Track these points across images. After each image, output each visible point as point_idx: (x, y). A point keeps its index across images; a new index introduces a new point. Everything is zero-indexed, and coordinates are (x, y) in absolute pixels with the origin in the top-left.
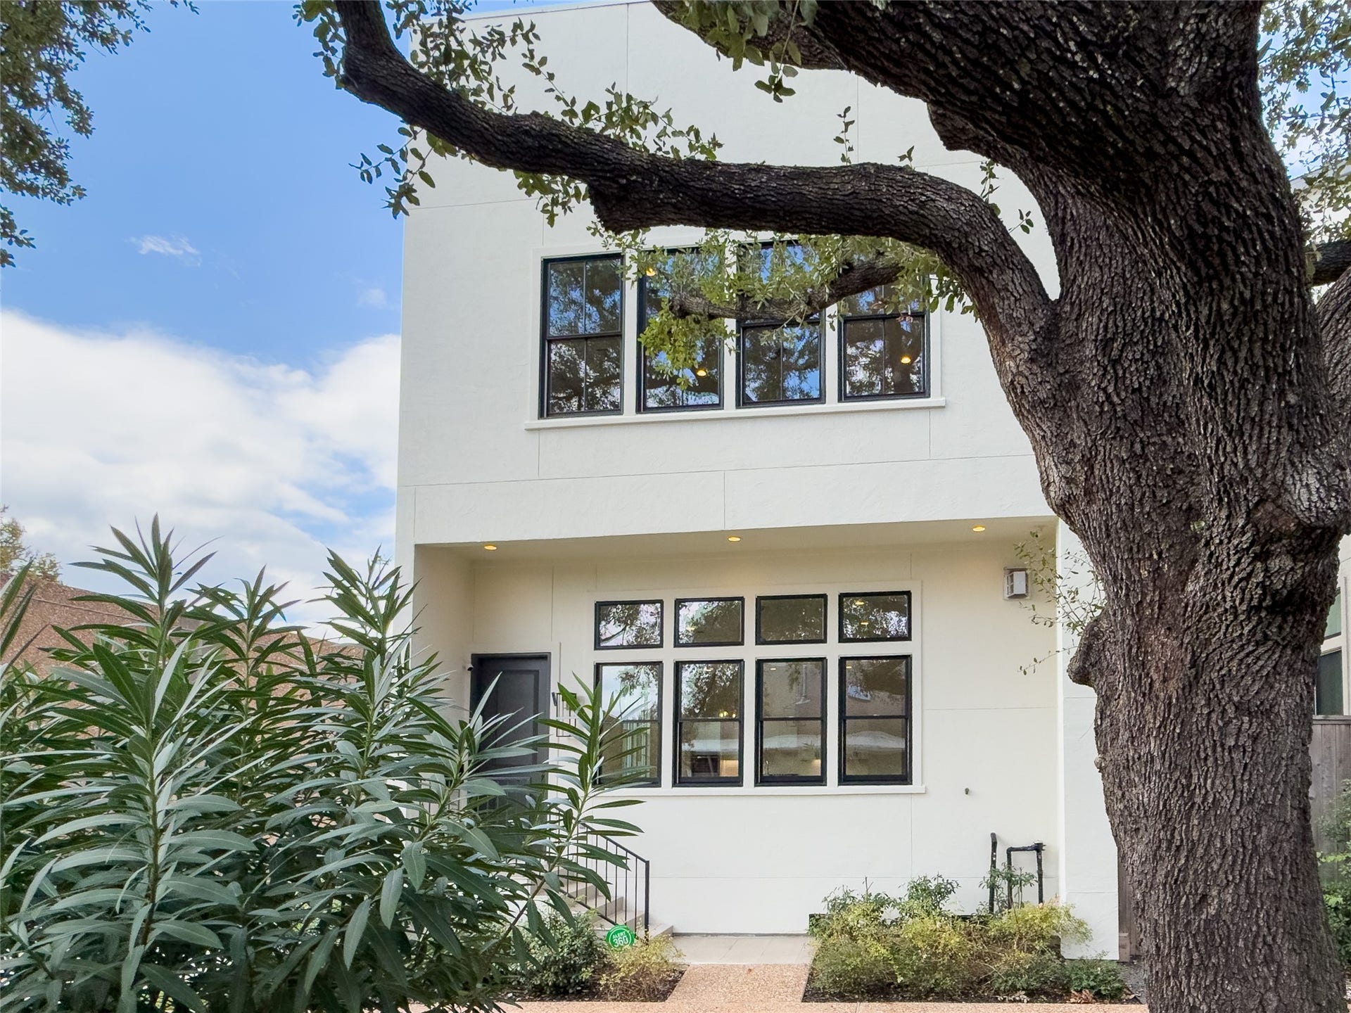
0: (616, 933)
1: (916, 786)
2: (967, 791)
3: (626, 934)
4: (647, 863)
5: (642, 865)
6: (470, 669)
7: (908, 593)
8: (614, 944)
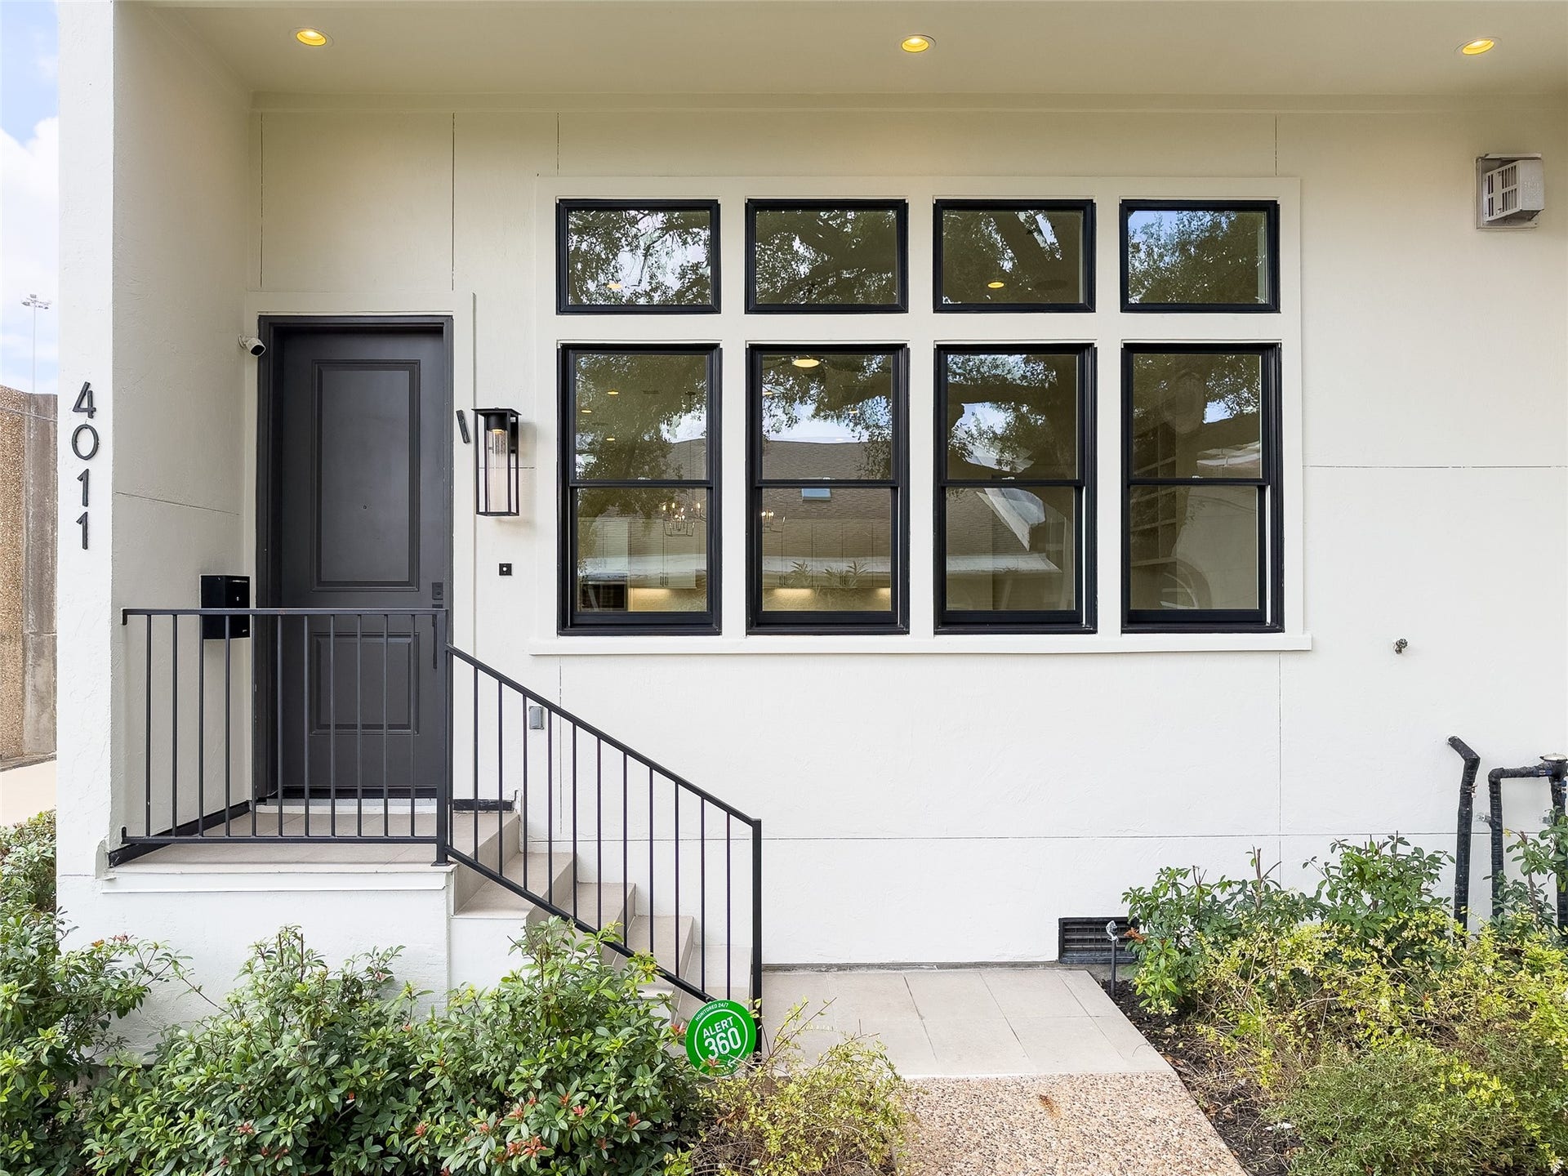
0: (710, 1023)
1: (1294, 633)
2: (1401, 646)
3: (736, 1021)
4: (756, 825)
5: (743, 831)
6: (256, 350)
7: (1271, 209)
8: (706, 1052)
